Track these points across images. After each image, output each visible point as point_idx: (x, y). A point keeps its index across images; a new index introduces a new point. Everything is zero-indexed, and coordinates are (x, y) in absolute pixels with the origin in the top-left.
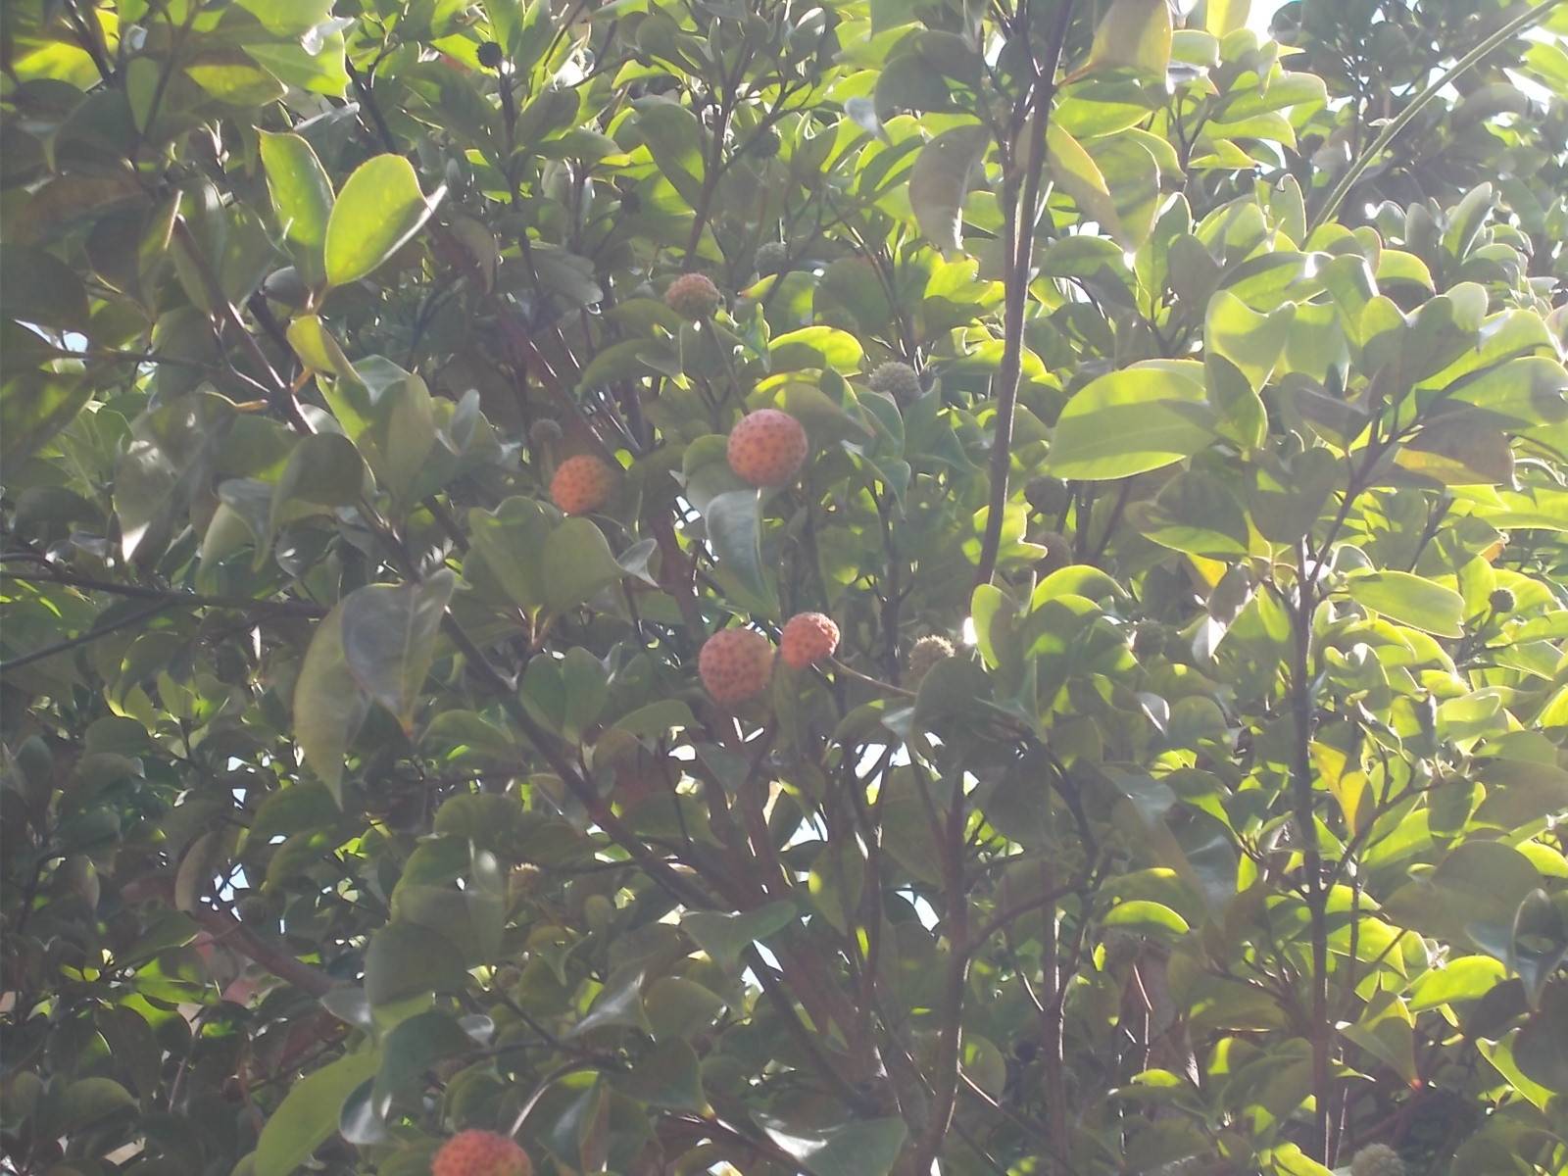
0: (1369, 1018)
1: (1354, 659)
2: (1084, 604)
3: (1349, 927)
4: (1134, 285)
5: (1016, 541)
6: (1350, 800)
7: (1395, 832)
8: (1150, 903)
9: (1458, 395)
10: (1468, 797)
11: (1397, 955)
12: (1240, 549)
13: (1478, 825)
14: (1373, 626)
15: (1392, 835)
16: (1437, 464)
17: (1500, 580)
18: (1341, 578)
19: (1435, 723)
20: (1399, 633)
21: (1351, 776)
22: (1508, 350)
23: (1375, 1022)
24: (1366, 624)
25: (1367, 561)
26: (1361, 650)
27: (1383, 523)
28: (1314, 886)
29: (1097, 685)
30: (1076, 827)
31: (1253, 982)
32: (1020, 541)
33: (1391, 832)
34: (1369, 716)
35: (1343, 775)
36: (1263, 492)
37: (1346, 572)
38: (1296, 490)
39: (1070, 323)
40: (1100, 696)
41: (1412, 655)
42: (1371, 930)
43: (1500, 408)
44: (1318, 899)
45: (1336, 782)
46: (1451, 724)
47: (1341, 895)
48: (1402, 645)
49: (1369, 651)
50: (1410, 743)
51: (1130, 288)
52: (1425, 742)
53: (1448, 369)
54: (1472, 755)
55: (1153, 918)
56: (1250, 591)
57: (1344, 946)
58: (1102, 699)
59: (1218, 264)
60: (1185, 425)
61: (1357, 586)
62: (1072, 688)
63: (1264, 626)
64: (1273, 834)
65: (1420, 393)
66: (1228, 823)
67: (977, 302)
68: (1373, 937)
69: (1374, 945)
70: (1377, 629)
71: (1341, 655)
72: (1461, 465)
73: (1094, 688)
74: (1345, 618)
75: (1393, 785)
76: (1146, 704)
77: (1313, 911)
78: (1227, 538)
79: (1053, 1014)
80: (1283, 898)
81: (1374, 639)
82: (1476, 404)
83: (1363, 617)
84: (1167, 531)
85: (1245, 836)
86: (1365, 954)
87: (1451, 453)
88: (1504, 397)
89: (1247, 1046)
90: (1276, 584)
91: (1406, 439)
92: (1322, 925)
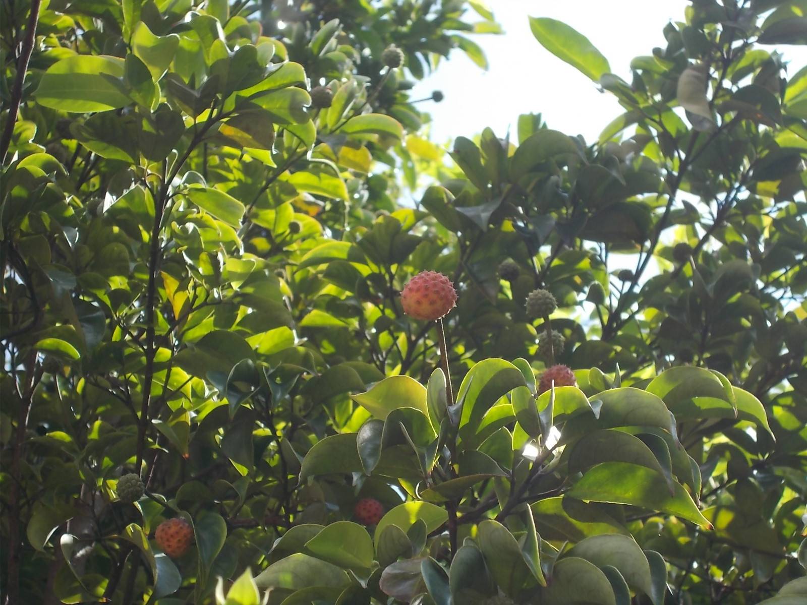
0: (172, 420)
1: (185, 230)
2: (41, 173)
3: (166, 371)
4: (122, 23)
5: (28, 142)
6: (178, 305)
7: (200, 325)
8: (61, 340)
9: (256, 101)
10: (236, 313)
11: (188, 389)
12: (130, 160)
13: (239, 328)
14: (202, 217)
15: (196, 327)
16: (239, 135)
17: (296, 218)
18: (185, 187)
19: (221, 270)
20: (215, 224)
21: (180, 294)
22: (285, 82)
23: (174, 423)
24: (199, 216)
25: (204, 182)
26: (190, 226)
27: (242, 177)
28: (150, 346)
29: (43, 218)
30: (29, 295)
31: (111, 391)
32: (30, 142)
33: (196, 326)
34: (188, 260)
35: (176, 292)
36: (145, 132)
37: (189, 184)
38: (162, 133)
39: (93, 40)
40: (44, 224)
41: (219, 234)
42: (177, 374)
43: (274, 111)
44: (151, 353)
45: (172, 295)
46: (230, 273)
47: (164, 354)
48: (215, 229)
49: (194, 228)
50: (207, 279)
51: (120, 25)
52: (216, 279)
53: (254, 87)
54: (238, 290)
55: (62, 349)
56: (133, 183)
57: (162, 381)
58: (45, 226)
59: (162, 18)
60: (114, 91)
61: (193, 192)
62: (31, 217)
63: (146, 207)
64: (134, 316)
65: (238, 97)
66: (110, 306)
67: (54, 25)
68: (178, 378)
69: (178, 382)
70: (203, 219)
71: (178, 226)
72: (250, 137)
73: (42, 220)
74: (189, 210)
75: (197, 299)
76: (66, 232)
77: (148, 359)
78: (123, 152)
79: (26, 401)
80: (134, 350)
81: (200, 223)
82: (264, 107)
83: (198, 212)
84: (92, 143)
85: (117, 314)
86: (172, 386)
87: (247, 130)
88: (278, 106)
89: (109, 426)
90: (147, 181)
91: (225, 120)
92: (152, 368)
